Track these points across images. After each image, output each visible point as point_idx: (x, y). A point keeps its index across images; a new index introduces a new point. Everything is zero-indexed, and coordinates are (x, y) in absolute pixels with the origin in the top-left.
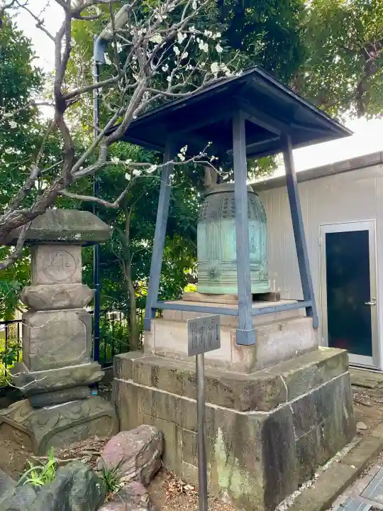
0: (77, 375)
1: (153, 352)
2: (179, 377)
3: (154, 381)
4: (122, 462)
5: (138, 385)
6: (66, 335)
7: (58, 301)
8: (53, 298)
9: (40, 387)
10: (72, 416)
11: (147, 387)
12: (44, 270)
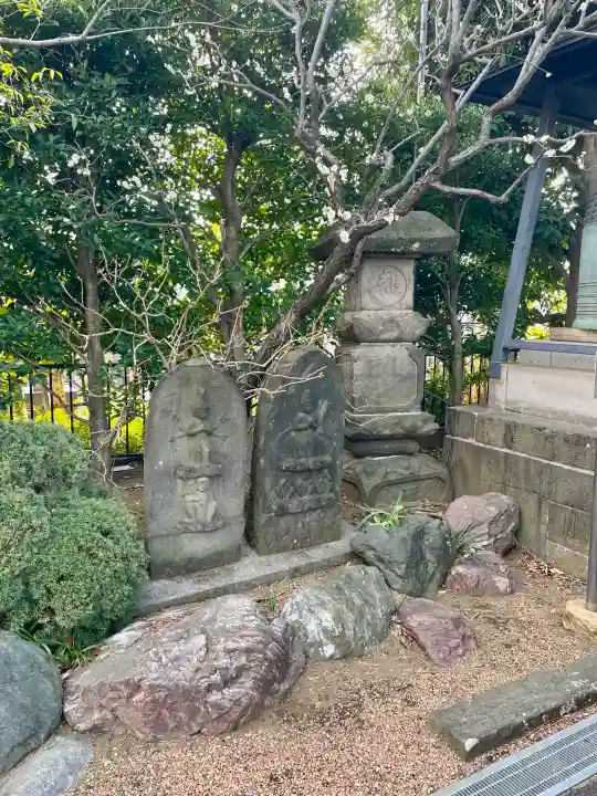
0: (408, 424)
1: (503, 407)
2: (550, 437)
3: (509, 441)
4: (471, 527)
5: (481, 445)
6: (395, 375)
7: (387, 331)
8: (381, 328)
9: (367, 433)
10: (400, 470)
11: (496, 449)
12: (369, 291)
